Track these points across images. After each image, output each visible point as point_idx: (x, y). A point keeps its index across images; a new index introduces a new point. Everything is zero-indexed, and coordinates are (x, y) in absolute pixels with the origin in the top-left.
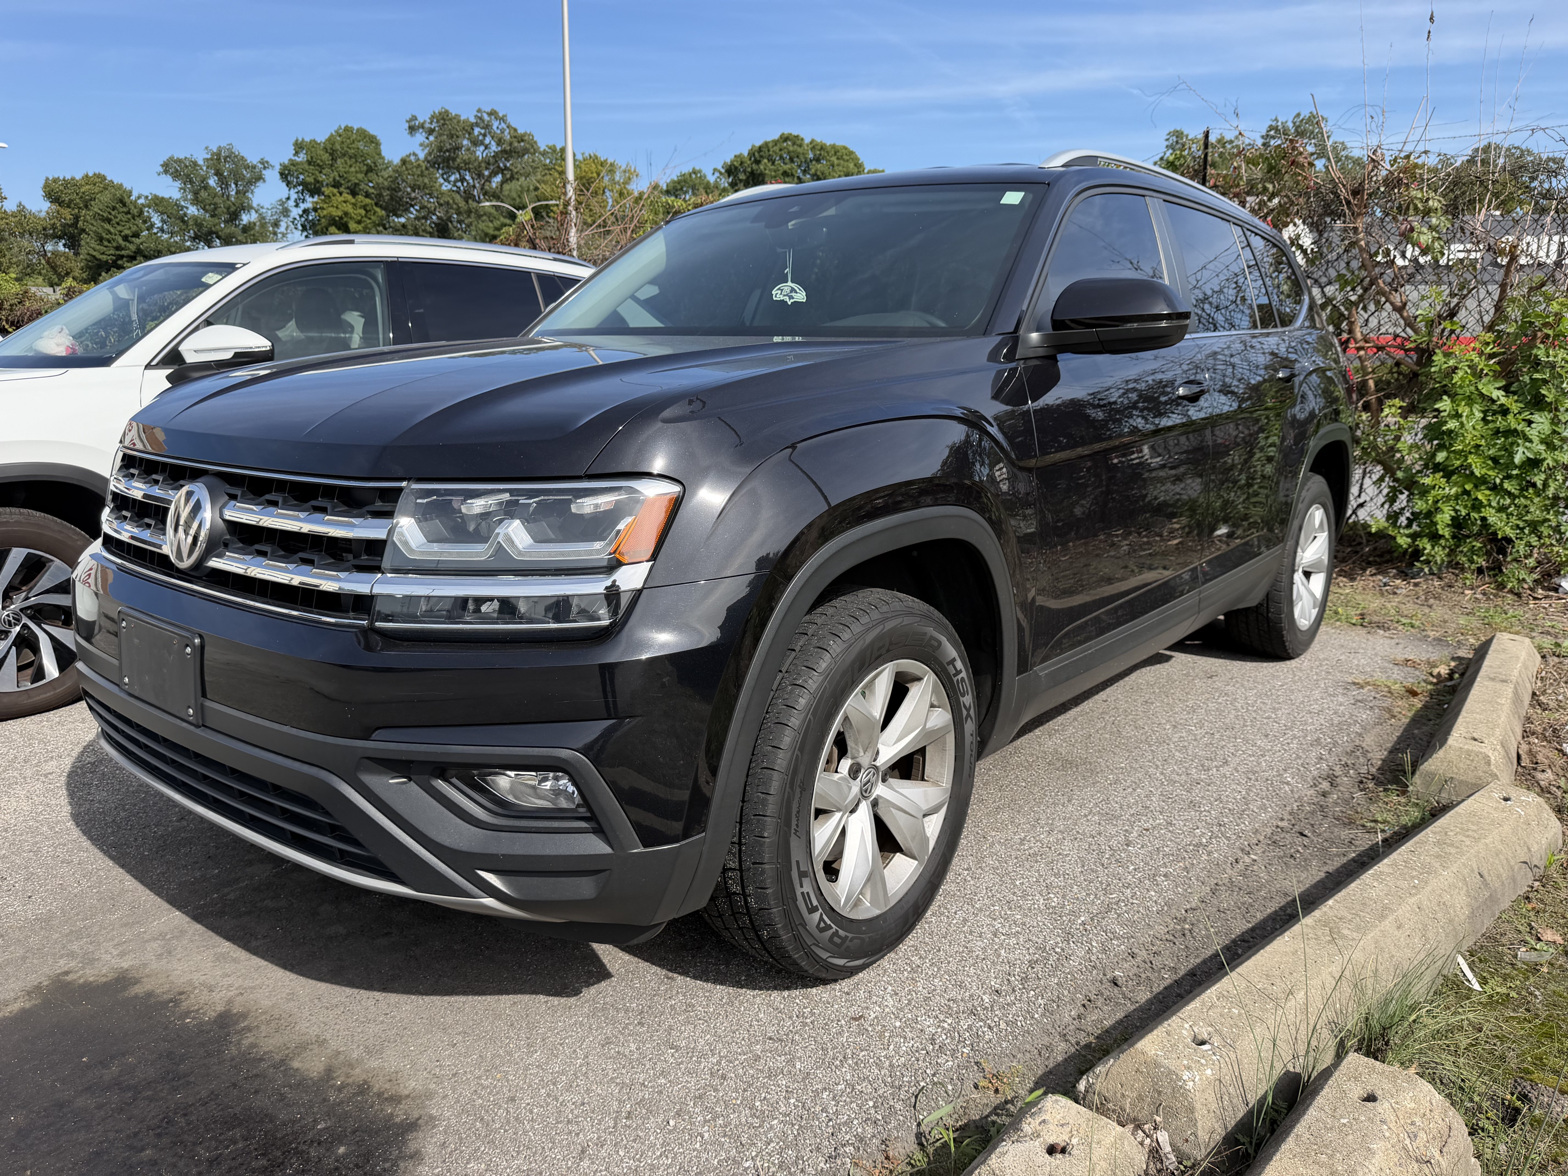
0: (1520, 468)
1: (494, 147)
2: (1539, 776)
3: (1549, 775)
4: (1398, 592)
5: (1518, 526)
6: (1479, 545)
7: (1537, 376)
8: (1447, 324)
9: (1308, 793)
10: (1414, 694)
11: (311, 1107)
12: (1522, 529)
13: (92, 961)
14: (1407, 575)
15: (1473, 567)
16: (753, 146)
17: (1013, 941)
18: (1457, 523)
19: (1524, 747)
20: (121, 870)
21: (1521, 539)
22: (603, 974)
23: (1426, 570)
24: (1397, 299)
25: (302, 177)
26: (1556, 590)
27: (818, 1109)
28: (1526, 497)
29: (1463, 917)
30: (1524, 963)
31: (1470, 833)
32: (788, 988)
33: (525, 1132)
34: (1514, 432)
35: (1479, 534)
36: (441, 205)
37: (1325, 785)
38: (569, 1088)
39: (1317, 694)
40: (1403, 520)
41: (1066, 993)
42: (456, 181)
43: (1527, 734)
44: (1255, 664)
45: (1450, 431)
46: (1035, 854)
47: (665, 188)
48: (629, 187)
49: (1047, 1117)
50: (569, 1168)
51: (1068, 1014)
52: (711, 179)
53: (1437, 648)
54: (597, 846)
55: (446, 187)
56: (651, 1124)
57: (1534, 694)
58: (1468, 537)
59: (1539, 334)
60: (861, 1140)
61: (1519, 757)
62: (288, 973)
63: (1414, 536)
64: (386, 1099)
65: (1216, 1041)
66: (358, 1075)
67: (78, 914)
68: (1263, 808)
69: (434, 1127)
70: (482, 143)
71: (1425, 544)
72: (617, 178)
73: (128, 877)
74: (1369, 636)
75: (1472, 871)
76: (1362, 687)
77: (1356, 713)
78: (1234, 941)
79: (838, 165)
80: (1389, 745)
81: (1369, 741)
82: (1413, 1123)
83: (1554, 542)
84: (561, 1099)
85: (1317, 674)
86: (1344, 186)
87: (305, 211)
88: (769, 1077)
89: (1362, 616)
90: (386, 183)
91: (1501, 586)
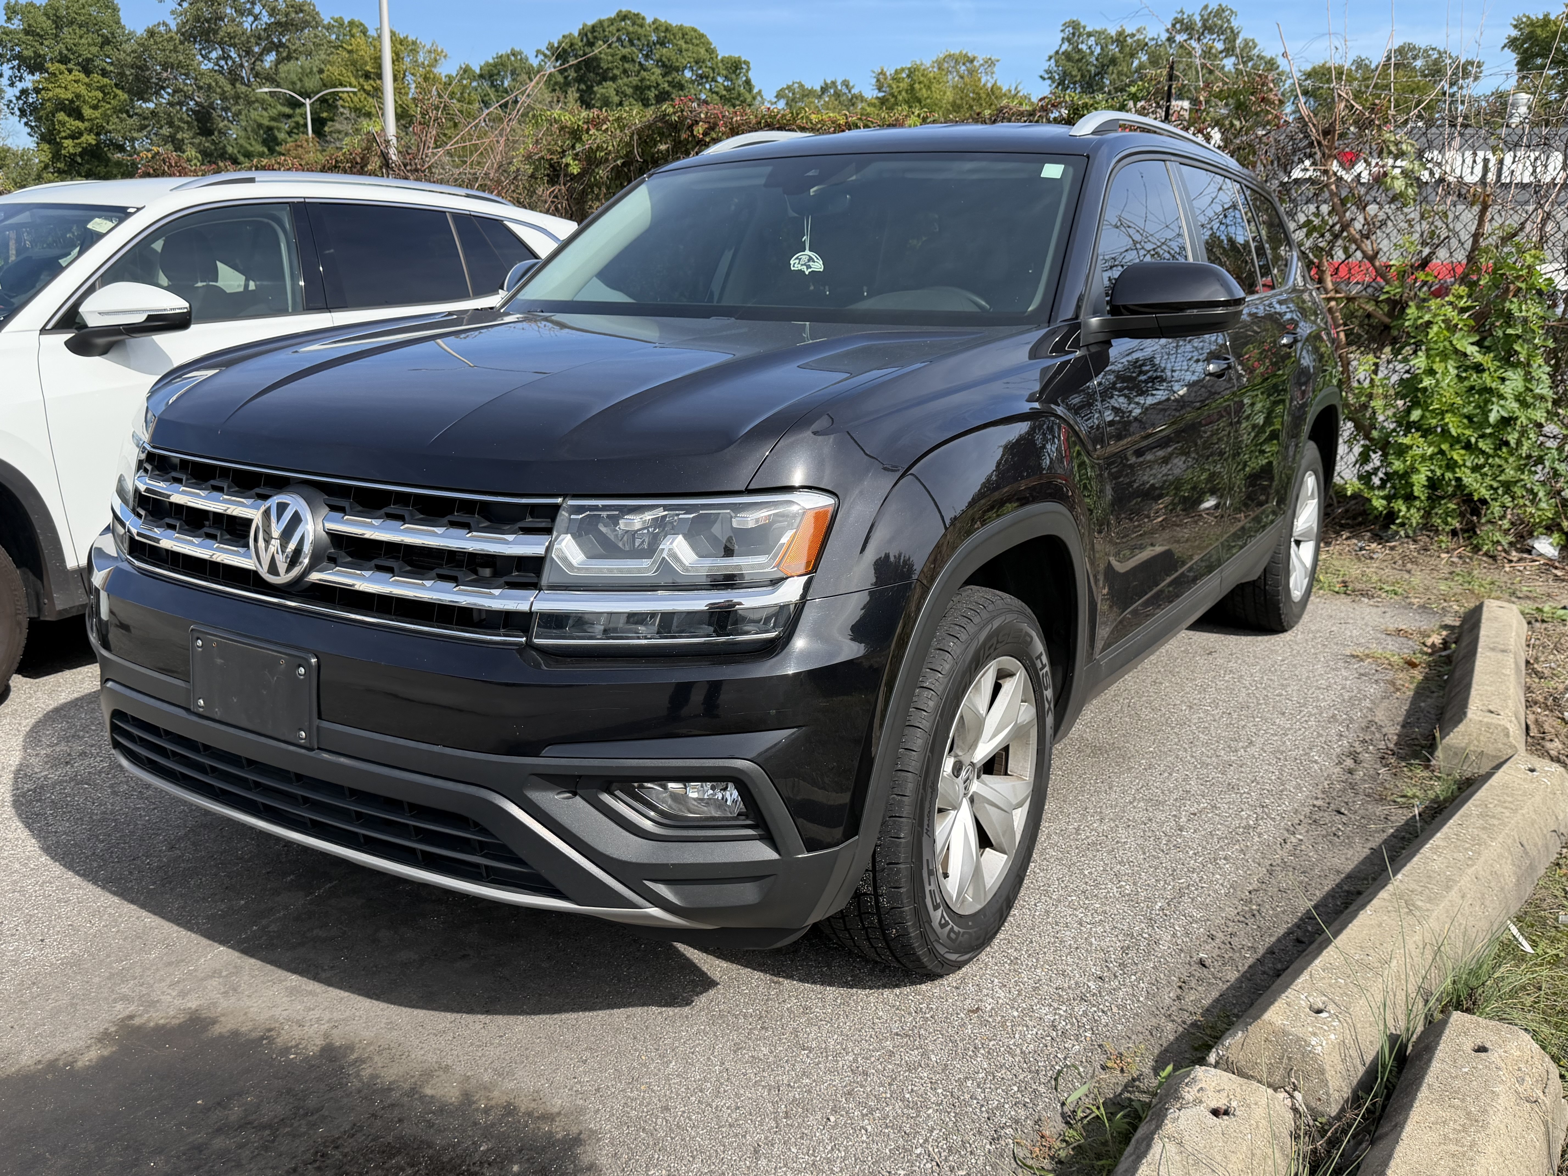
0: (1493, 427)
1: (265, 18)
2: (1548, 745)
3: (1557, 744)
4: (1375, 556)
5: (1491, 487)
6: (1454, 507)
7: (1510, 331)
8: (1421, 276)
9: (1335, 771)
10: (1412, 665)
11: (465, 1131)
12: (1496, 489)
13: (153, 1004)
14: (1381, 538)
15: (1448, 528)
16: (585, 25)
17: (1100, 929)
18: (1433, 484)
19: (1531, 717)
20: (133, 907)
21: (1496, 500)
22: (707, 983)
23: (1402, 533)
24: (1367, 246)
25: (17, 49)
26: (1529, 552)
27: (967, 1096)
28: (1500, 457)
29: (1511, 885)
30: (1565, 925)
31: (1507, 804)
32: (897, 986)
33: (693, 1138)
34: (1490, 391)
35: (1454, 495)
36: (200, 88)
37: (1349, 763)
38: (717, 1094)
39: (1320, 668)
40: (1376, 481)
41: (1162, 976)
42: (218, 59)
43: (1530, 704)
44: (1249, 638)
45: (1425, 389)
46: (1094, 844)
47: (478, 71)
48: (436, 70)
49: (1203, 1085)
50: (749, 1168)
51: (1168, 996)
52: (535, 62)
53: (1424, 616)
54: (764, 853)
55: (206, 66)
56: (811, 1120)
57: (1528, 662)
58: (1443, 498)
59: (1512, 287)
60: (1017, 1122)
61: (1527, 728)
62: (376, 1003)
63: (1389, 498)
64: (538, 1118)
65: (1332, 1008)
66: (498, 1096)
67: (108, 956)
68: (1298, 787)
69: (599, 1140)
70: (250, 13)
71: (1400, 506)
72: (421, 59)
73: (145, 913)
74: (1355, 605)
75: (1515, 840)
76: (1362, 660)
77: (1363, 687)
78: (1301, 919)
79: (687, 50)
80: (1400, 719)
81: (1380, 716)
82: (1519, 1069)
83: (1527, 503)
84: (714, 1105)
85: (1313, 647)
86: (1314, 125)
87: (24, 92)
88: (909, 1070)
89: (1345, 584)
90: (129, 59)
91: (1476, 549)
